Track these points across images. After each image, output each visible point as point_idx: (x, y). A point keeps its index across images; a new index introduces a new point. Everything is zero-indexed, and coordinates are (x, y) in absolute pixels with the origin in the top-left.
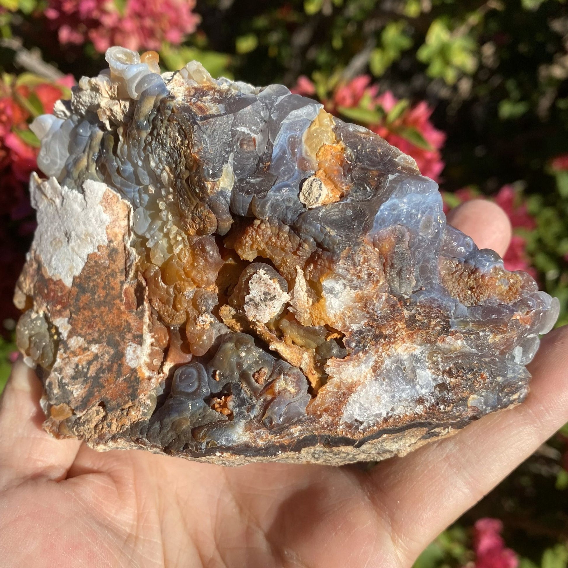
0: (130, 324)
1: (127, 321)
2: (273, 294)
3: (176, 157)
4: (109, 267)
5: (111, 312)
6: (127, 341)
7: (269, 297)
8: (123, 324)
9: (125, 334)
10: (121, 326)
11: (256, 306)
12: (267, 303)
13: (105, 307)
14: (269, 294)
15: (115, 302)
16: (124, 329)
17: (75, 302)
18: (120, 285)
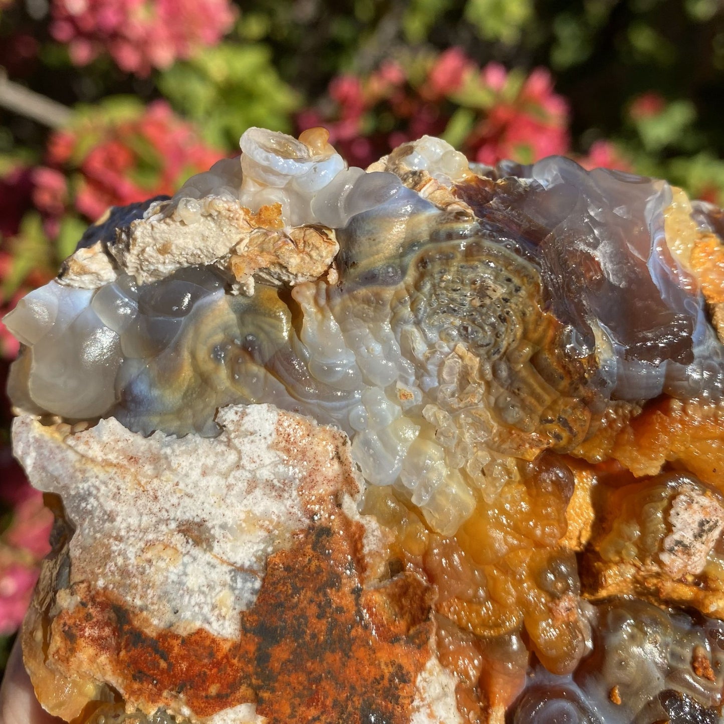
0: (400, 667)
1: (393, 663)
2: (714, 518)
3: (492, 325)
4: (319, 571)
5: (349, 657)
6: (406, 701)
7: (706, 527)
8: (386, 671)
9: (397, 688)
10: (382, 677)
11: (686, 549)
12: (704, 538)
13: (333, 651)
14: (708, 522)
15: (353, 633)
16: (391, 681)
17: (258, 665)
18: (353, 596)
